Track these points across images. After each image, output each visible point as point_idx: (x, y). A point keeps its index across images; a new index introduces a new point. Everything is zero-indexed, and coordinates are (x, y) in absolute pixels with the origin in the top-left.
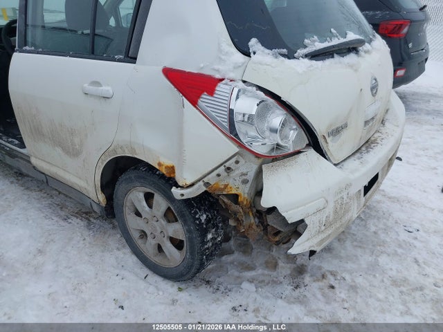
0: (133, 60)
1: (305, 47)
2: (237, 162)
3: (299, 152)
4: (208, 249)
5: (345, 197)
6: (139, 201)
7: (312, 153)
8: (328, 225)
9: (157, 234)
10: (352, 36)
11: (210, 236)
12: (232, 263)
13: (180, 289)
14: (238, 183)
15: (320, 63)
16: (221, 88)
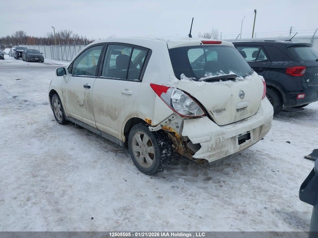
0: (141, 81)
1: (204, 77)
2: (173, 117)
3: (200, 117)
4: (163, 157)
5: (221, 139)
6: (138, 138)
7: (206, 118)
8: (213, 149)
9: (144, 152)
10: (231, 73)
11: (164, 152)
12: (177, 173)
13: (151, 178)
14: (175, 127)
15: (210, 83)
16: (169, 90)
